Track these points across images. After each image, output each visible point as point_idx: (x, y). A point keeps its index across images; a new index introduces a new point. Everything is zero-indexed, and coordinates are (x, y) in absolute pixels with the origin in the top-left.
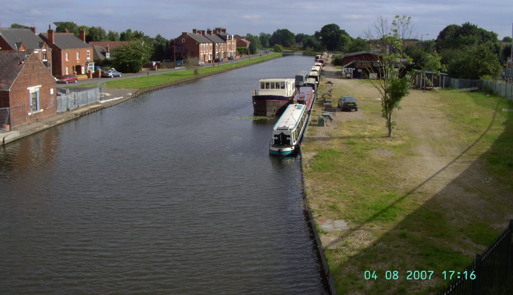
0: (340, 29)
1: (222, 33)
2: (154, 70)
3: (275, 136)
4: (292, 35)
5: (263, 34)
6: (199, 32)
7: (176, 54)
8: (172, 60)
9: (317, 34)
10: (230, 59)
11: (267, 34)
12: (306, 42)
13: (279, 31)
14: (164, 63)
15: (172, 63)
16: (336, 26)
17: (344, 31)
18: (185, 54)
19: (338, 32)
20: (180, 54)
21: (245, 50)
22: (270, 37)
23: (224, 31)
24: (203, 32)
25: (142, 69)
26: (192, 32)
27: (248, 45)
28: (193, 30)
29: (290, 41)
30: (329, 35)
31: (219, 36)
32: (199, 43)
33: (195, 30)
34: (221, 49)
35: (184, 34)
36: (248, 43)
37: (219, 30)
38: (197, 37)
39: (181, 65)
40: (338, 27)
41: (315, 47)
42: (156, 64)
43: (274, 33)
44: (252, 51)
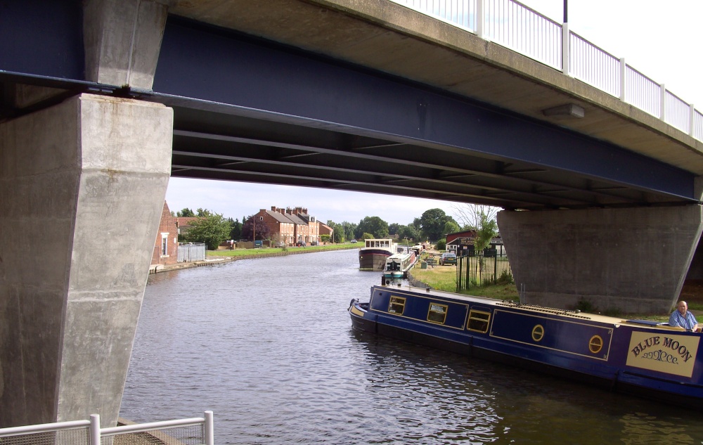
0: (446, 215)
1: (302, 214)
2: (231, 248)
3: (388, 264)
4: (384, 224)
5: (346, 223)
6: (278, 210)
7: (256, 233)
8: (251, 239)
9: (417, 222)
10: (313, 244)
11: (351, 223)
12: (402, 232)
13: (367, 219)
14: (241, 242)
15: (250, 243)
16: (441, 211)
17: (451, 217)
18: (264, 233)
19: (443, 219)
20: (259, 234)
21: (328, 237)
22: (355, 228)
23: (305, 211)
24: (283, 210)
25: (219, 247)
26: (270, 209)
27: (331, 233)
28: (272, 207)
29: (382, 232)
30: (432, 223)
31: (300, 216)
32: (279, 222)
33: (274, 207)
34: (303, 231)
35: (262, 211)
36: (332, 231)
37: (300, 209)
38: (276, 215)
39: (260, 246)
40: (444, 213)
41: (414, 238)
42: (234, 243)
43: (361, 222)
44: (336, 239)
